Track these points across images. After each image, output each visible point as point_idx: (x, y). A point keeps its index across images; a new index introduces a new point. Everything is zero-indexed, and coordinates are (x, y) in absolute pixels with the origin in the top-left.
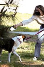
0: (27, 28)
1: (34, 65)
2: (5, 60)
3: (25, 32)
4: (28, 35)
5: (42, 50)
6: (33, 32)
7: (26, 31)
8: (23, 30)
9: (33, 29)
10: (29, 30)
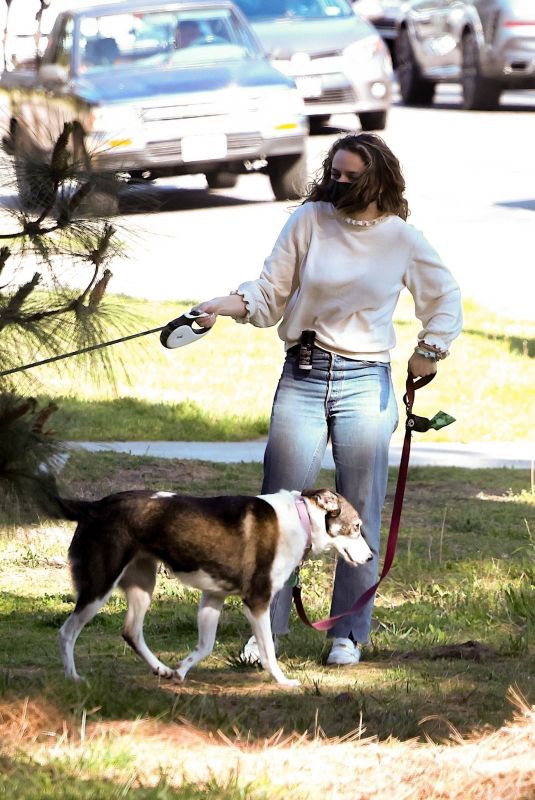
0: (188, 412)
1: (249, 699)
2: (29, 664)
3: (171, 440)
4: (201, 463)
5: (307, 582)
6: (235, 439)
7: (182, 439)
8: (159, 426)
9: (238, 421)
10: (207, 426)
